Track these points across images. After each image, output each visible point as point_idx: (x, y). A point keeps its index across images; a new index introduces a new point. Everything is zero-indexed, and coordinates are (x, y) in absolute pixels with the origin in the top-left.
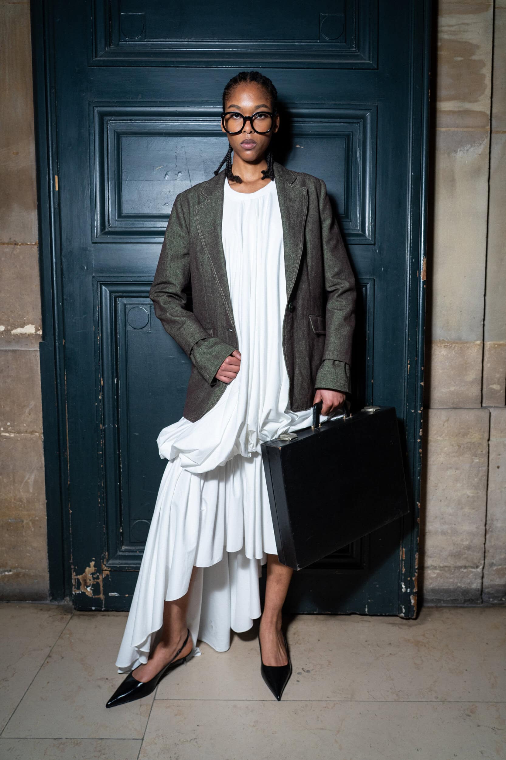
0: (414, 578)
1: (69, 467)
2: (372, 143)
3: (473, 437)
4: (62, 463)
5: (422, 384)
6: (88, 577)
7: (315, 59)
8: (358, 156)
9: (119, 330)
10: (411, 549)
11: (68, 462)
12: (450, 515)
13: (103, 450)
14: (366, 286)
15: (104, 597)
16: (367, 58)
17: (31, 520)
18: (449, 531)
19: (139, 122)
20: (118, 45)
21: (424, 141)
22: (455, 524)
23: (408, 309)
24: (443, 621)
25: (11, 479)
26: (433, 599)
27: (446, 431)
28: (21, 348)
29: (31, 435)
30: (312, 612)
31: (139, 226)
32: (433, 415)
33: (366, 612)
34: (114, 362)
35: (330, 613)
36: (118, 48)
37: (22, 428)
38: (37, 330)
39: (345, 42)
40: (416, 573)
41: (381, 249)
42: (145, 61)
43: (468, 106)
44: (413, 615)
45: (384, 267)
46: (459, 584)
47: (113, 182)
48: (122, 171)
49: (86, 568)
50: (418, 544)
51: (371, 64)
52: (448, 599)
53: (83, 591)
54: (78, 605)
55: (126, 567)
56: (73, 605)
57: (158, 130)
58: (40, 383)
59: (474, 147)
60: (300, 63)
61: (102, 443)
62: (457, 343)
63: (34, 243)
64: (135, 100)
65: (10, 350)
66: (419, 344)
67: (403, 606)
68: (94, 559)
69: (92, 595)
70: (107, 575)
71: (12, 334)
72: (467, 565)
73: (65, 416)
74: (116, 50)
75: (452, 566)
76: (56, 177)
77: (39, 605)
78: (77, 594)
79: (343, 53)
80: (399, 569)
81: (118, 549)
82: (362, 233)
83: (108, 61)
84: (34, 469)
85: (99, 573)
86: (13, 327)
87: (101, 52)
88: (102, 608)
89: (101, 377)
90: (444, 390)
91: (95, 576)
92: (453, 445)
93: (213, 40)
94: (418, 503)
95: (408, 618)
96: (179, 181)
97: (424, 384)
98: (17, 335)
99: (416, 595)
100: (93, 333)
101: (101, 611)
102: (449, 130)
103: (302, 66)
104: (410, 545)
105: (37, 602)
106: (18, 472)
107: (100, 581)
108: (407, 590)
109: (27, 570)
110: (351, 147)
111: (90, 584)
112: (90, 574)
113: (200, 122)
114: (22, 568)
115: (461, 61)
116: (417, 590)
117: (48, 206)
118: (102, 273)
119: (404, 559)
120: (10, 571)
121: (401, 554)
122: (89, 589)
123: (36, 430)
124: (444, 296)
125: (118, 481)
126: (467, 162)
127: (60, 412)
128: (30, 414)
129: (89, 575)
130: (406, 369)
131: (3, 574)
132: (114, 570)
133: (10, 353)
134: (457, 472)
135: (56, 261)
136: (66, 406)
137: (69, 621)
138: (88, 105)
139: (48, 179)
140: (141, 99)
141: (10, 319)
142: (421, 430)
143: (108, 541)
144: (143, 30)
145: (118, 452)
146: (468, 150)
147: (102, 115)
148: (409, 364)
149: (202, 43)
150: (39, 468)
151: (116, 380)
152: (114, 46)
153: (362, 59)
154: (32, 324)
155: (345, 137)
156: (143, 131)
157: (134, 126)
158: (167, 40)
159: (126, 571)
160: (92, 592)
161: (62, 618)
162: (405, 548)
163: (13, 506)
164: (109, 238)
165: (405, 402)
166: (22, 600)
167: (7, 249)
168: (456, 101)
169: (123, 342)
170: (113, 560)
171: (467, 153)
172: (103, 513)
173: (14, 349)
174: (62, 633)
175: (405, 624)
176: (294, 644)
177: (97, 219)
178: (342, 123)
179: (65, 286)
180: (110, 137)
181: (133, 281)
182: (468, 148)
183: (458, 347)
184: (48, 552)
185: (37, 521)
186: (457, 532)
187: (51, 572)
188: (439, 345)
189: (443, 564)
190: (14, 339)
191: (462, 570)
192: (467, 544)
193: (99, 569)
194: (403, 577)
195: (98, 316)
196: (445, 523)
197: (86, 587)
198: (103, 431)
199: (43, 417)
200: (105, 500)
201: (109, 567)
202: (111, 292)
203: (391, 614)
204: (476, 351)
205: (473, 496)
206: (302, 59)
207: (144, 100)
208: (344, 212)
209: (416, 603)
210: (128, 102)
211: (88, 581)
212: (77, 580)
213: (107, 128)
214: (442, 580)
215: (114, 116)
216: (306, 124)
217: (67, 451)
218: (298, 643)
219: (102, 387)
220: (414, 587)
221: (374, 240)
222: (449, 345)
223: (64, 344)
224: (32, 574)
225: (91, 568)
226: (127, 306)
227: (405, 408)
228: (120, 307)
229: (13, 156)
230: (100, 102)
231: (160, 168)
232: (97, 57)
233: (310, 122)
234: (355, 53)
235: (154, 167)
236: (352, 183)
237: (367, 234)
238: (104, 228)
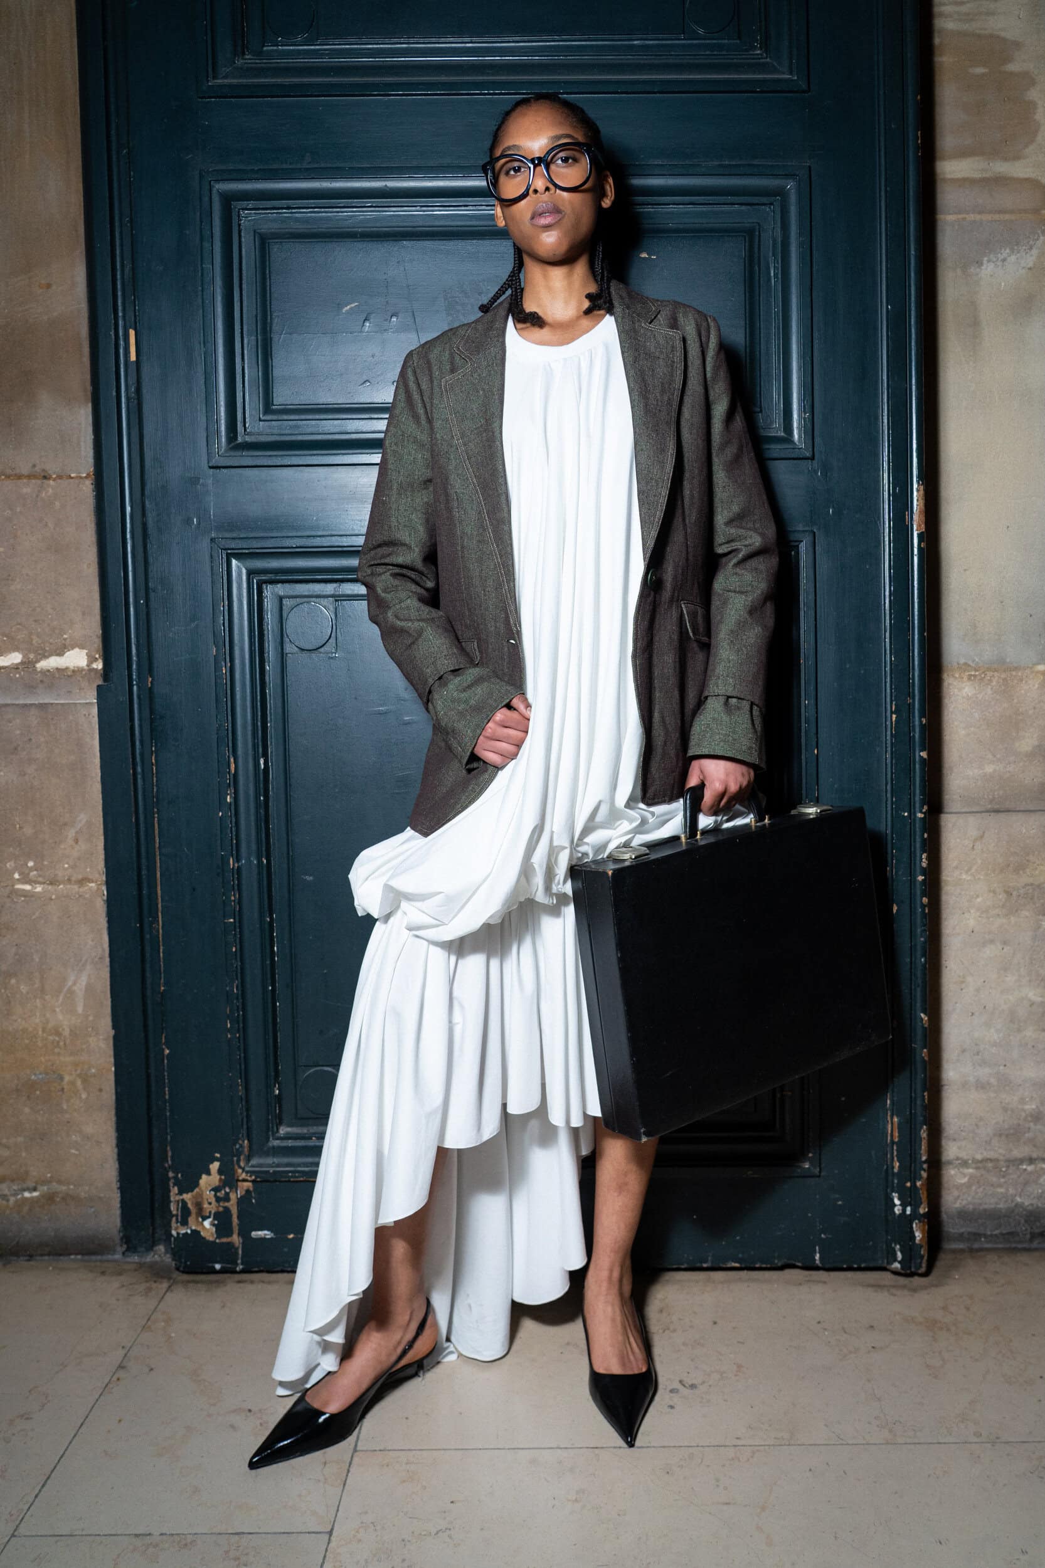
0: (919, 1184)
1: (161, 955)
2: (801, 245)
3: (1037, 872)
4: (148, 949)
5: (924, 754)
6: (205, 1197)
7: (676, 74)
8: (772, 274)
9: (269, 654)
10: (911, 1118)
11: (161, 944)
12: (995, 1044)
13: (237, 913)
14: (798, 546)
15: (241, 1241)
16: (786, 70)
17: (79, 1076)
18: (993, 1081)
19: (307, 212)
20: (261, 52)
21: (912, 238)
22: (1005, 1066)
23: (887, 593)
24: (985, 1278)
25: (36, 986)
26: (963, 1233)
27: (979, 862)
28: (56, 700)
29: (80, 887)
30: (698, 1265)
31: (309, 430)
32: (950, 825)
33: (818, 1262)
34: (259, 724)
35: (737, 1265)
36: (259, 59)
37: (60, 873)
38: (92, 660)
39: (739, 38)
40: (924, 1170)
41: (826, 468)
42: (319, 85)
43: (1001, 168)
44: (921, 1266)
45: (833, 507)
46: (1019, 1199)
47: (253, 338)
48: (271, 316)
49: (200, 1178)
50: (925, 1107)
51: (794, 80)
52: (994, 1233)
53: (194, 1228)
54: (183, 1260)
55: (290, 1172)
56: (173, 1260)
57: (348, 228)
58: (100, 774)
59: (1018, 253)
60: (644, 82)
61: (233, 898)
62: (996, 670)
63: (84, 475)
64: (299, 166)
65: (31, 705)
66: (913, 669)
67: (898, 1247)
68: (218, 1155)
69: (215, 1236)
70: (248, 1191)
71: (39, 670)
72: (1034, 1155)
73: (155, 842)
74: (257, 63)
75: (1001, 1158)
76: (132, 333)
77: (98, 1264)
78: (181, 1236)
79: (735, 61)
80: (887, 1164)
81: (270, 1133)
82: (785, 436)
83: (240, 86)
84: (86, 961)
85: (231, 1188)
86: (39, 654)
87: (224, 69)
88: (237, 1264)
89: (231, 756)
90: (973, 772)
91: (221, 1194)
92: (994, 892)
93: (460, 40)
94: (922, 1015)
95: (908, 1272)
96: (393, 332)
97: (928, 755)
98: (49, 671)
99: (926, 1220)
100: (212, 660)
101: (234, 1272)
102: (964, 219)
104: (908, 1110)
105: (94, 1258)
106: (51, 969)
107: (232, 1205)
108: (904, 1210)
109: (72, 1187)
110: (756, 255)
111: (210, 1212)
112: (210, 1191)
113: (436, 208)
114: (60, 1182)
115: (983, 75)
116: (927, 1210)
117: (114, 394)
118: (232, 531)
119: (896, 1140)
120: (35, 1189)
121: (889, 1132)
122: (207, 1224)
123: (90, 877)
124: (965, 570)
125: (269, 981)
126: (1003, 284)
127: (142, 837)
128: (76, 841)
129: (208, 1193)
130: (888, 723)
131: (19, 1196)
132: (263, 1180)
133: (33, 711)
134: (1005, 950)
135: (132, 510)
136: (156, 819)
137: (165, 1294)
138: (197, 177)
139: (113, 337)
140: (310, 163)
141: (34, 637)
142: (924, 856)
143: (248, 1116)
144: (312, 21)
145: (268, 919)
146: (1004, 260)
147: (228, 199)
148: (895, 712)
149: (437, 45)
150: (97, 959)
151: (262, 761)
152: (253, 55)
153: (775, 70)
154: (82, 647)
155: (743, 234)
156: (314, 230)
157: (297, 220)
158: (363, 41)
159: (289, 1181)
160: (214, 1229)
161: (149, 1289)
162: (897, 1116)
163: (40, 1044)
164: (246, 458)
165: (889, 795)
166: (61, 1255)
167: (27, 488)
168: (977, 158)
169: (279, 681)
170: (260, 1156)
171: (1003, 266)
172: (238, 1053)
173: (41, 702)
174: (149, 1319)
175: (904, 1287)
176: (661, 1331)
177: (220, 416)
178: (737, 206)
179: (151, 560)
180: (246, 244)
181: (297, 547)
182: (1005, 255)
183: (999, 677)
184: (118, 1146)
185: (94, 1076)
186: (1010, 1083)
187: (122, 1189)
188: (957, 675)
189: (982, 1154)
190: (42, 681)
191: (1024, 1167)
192: (1033, 1109)
193: (229, 1179)
194: (896, 1181)
195: (224, 623)
196: (984, 1063)
197: (200, 1220)
198: (235, 871)
199: (106, 849)
200: (241, 1025)
201: (252, 1173)
202: (250, 573)
203: (871, 1265)
204: (1037, 686)
205: (1042, 1002)
206: (648, 75)
207: (316, 166)
209: (926, 1239)
210: (284, 170)
211: (206, 1206)
212: (180, 1205)
213: (239, 225)
214: (981, 1189)
215: (254, 201)
216: (660, 209)
217: (158, 921)
218: (668, 1329)
219: (232, 776)
220: (921, 1203)
221: (811, 449)
222: (980, 675)
223: (150, 685)
224: (83, 1195)
225: (211, 1177)
226: (284, 602)
227: (889, 809)
228: (269, 604)
229: (41, 290)
230: (223, 171)
231: (351, 308)
232: (218, 79)
233: (669, 204)
234: (759, 59)
235: (340, 306)
236: (762, 331)
237: (796, 436)
238: (233, 436)
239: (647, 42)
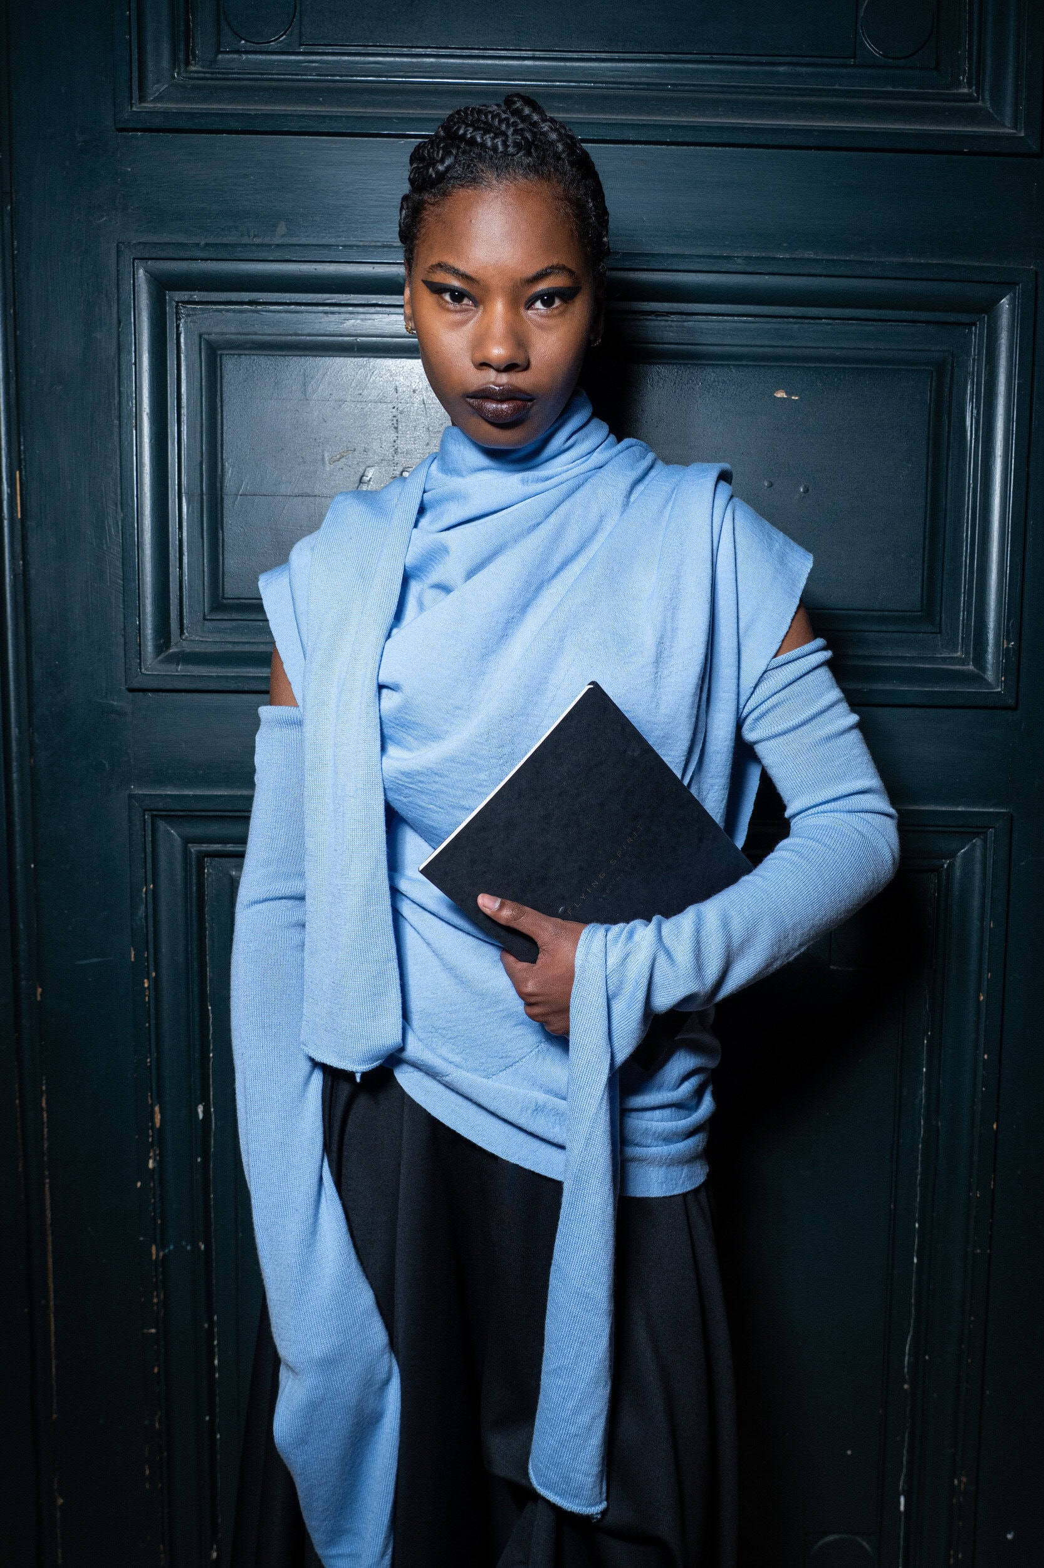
1: (54, 1370)
13: (161, 1320)
14: (985, 833)
16: (1008, 121)
19: (279, 312)
20: (214, 61)
36: (212, 73)
39: (937, 68)
41: (1036, 722)
42: (300, 117)
47: (197, 498)
48: (223, 465)
51: (1021, 138)
57: (341, 336)
60: (795, 131)
61: (156, 1300)
64: (267, 240)
74: (207, 79)
79: (929, 102)
82: (976, 671)
83: (180, 114)
87: (158, 85)
89: (156, 1102)
100: (130, 967)
110: (948, 398)
118: (160, 783)
125: (205, 1409)
138: (114, 252)
140: (283, 236)
144: (294, 17)
145: (206, 1324)
147: (162, 285)
149: (482, 61)
151: (200, 1109)
152: (203, 67)
153: (989, 120)
155: (929, 368)
156: (289, 338)
157: (264, 322)
158: (371, 50)
172: (160, 1509)
177: (145, 611)
178: (921, 325)
180: (186, 357)
195: (146, 919)
198: (160, 1264)
200: (165, 1470)
202: (187, 841)
206: (799, 119)
207: (294, 241)
208: (922, 606)
210: (245, 245)
213: (178, 326)
215: (199, 290)
219: (156, 1132)
221: (1014, 697)
223: (39, 998)
228: (213, 885)
230: (155, 245)
232: (144, 102)
233: (821, 318)
234: (967, 101)
235: (324, 457)
236: (948, 514)
237: (990, 675)
238: (164, 642)
239: (799, 69)
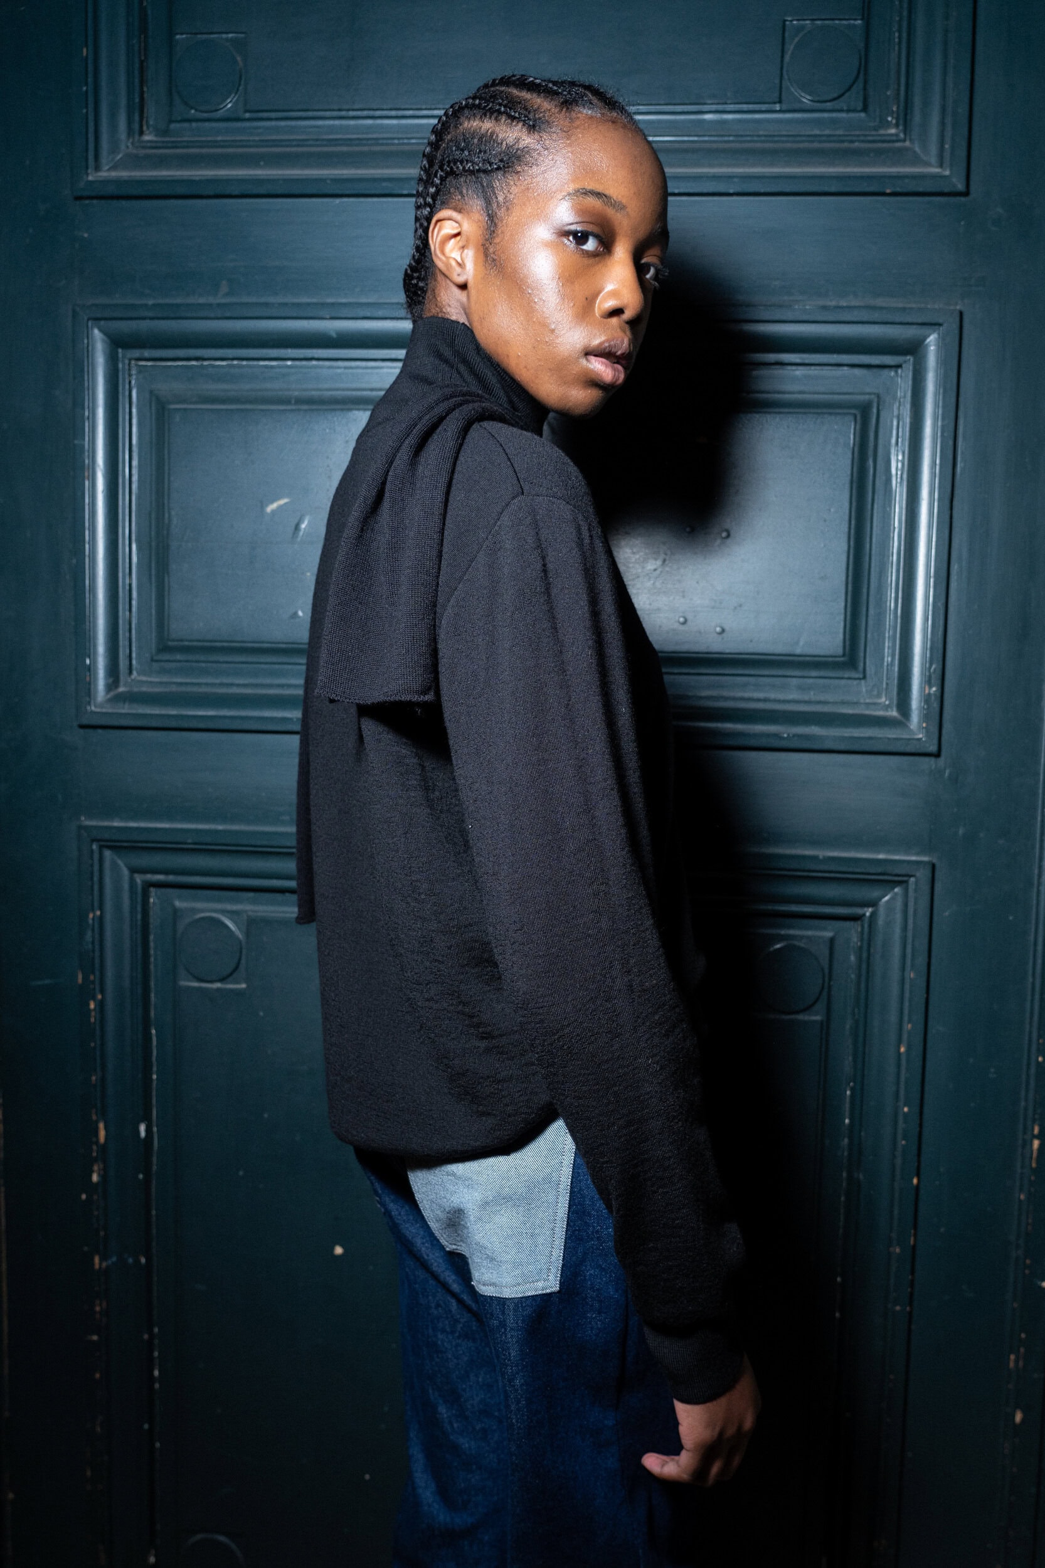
2: (939, 432)
7: (763, 166)
8: (894, 471)
9: (156, 982)
13: (103, 1329)
14: (906, 882)
16: (934, 159)
34: (140, 1076)
36: (164, 142)
39: (865, 109)
41: (957, 770)
42: (242, 181)
45: (965, 826)
47: (146, 545)
51: (946, 177)
57: (278, 390)
60: (716, 177)
61: (98, 1308)
64: (209, 302)
74: (159, 148)
79: (856, 145)
82: (899, 717)
83: (132, 182)
87: (110, 159)
89: (100, 1119)
100: (77, 990)
103: (721, 188)
110: (872, 442)
125: (146, 1417)
130: (1027, 1150)
138: (70, 314)
140: (225, 295)
144: (240, 85)
145: (147, 1335)
147: (113, 347)
148: (1037, 1137)
151: (143, 1128)
152: (154, 139)
153: (916, 160)
155: (853, 411)
156: (231, 393)
157: (208, 376)
164: (127, 714)
169: (168, 1018)
177: (97, 654)
178: (846, 368)
180: (137, 409)
195: (92, 942)
198: (102, 1273)
200: (106, 1474)
202: (133, 871)
206: (721, 165)
207: (235, 299)
208: (845, 651)
210: (189, 305)
213: (130, 382)
215: (149, 348)
219: (101, 1147)
221: (936, 741)
226: (179, 915)
228: (157, 914)
230: (107, 306)
231: (280, 507)
232: (100, 171)
234: (893, 141)
235: (263, 505)
236: (873, 558)
237: (914, 719)
238: (113, 682)
239: (725, 116)
